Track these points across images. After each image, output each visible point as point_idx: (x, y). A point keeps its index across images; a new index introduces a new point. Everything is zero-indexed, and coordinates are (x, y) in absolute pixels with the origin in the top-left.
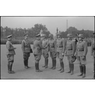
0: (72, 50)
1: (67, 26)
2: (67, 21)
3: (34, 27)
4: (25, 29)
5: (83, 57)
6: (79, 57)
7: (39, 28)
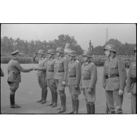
0: (75, 76)
1: (107, 38)
2: (107, 30)
3: (57, 39)
4: (45, 41)
5: (89, 90)
6: (84, 89)
7: (64, 40)
